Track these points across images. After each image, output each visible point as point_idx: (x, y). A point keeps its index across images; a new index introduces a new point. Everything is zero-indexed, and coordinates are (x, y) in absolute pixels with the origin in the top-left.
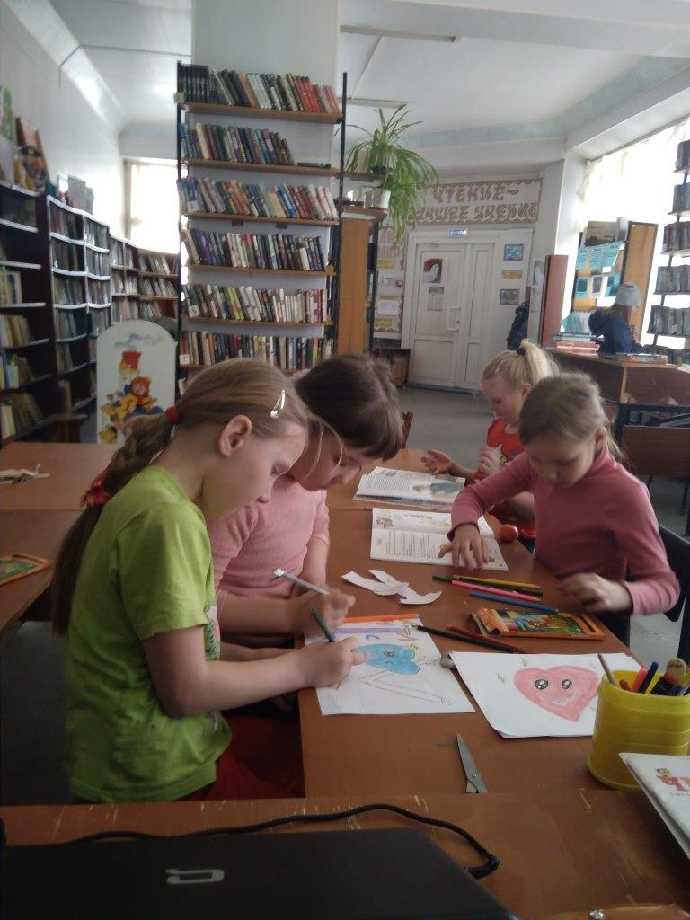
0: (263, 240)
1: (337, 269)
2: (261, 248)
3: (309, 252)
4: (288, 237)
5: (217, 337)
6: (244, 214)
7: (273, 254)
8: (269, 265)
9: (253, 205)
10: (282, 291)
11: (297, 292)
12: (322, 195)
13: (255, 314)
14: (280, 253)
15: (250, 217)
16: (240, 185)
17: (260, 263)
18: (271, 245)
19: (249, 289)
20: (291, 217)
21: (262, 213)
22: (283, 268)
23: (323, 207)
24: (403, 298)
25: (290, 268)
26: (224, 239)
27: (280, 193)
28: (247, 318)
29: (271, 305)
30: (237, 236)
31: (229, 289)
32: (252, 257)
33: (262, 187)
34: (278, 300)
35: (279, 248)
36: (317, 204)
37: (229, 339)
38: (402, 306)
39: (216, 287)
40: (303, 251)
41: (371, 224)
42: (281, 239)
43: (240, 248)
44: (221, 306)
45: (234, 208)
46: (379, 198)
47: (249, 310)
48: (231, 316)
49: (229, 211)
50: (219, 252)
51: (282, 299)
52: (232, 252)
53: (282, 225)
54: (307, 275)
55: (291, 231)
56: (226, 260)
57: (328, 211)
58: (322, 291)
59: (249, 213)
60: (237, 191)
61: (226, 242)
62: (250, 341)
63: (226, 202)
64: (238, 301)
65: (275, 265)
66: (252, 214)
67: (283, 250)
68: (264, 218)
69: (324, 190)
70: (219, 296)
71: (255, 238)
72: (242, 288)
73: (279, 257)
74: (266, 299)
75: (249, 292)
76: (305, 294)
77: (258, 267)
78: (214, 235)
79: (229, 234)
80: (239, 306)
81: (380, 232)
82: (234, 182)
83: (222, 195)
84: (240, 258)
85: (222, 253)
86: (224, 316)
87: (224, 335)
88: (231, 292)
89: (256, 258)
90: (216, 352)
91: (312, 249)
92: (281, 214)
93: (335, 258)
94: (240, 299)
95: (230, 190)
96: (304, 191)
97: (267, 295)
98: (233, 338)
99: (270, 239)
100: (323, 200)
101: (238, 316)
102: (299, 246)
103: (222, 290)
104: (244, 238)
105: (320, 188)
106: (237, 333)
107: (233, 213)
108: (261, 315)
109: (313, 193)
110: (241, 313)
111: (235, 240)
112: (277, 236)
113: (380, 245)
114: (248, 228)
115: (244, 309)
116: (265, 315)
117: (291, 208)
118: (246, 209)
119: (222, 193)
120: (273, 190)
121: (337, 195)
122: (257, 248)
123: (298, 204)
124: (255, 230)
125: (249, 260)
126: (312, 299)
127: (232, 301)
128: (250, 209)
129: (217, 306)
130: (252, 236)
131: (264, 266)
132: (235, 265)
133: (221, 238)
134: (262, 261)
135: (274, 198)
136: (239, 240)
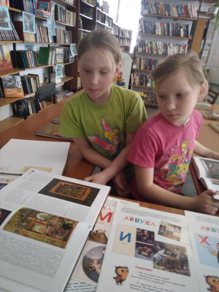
0: (168, 25)
1: (193, 37)
2: (167, 28)
3: (184, 30)
4: (177, 24)
5: (146, 59)
6: (162, 15)
7: (171, 30)
8: (168, 34)
9: (166, 12)
10: (172, 44)
11: (177, 45)
12: (192, 8)
13: (161, 52)
14: (173, 30)
15: (165, 16)
16: (163, 4)
18: (171, 27)
19: (160, 43)
20: (180, 17)
21: (169, 15)
22: (173, 36)
23: (192, 13)
24: (210, 50)
25: (176, 36)
27: (177, 7)
28: (157, 53)
29: (167, 49)
30: (159, 23)
31: (153, 42)
32: (163, 31)
33: (171, 5)
34: (170, 47)
35: (173, 28)
36: (190, 12)
37: (150, 61)
38: (209, 53)
39: (149, 42)
40: (182, 30)
41: (207, 21)
42: (174, 25)
43: (159, 28)
44: (149, 49)
45: (159, 12)
46: (214, 10)
47: (159, 51)
48: (152, 52)
49: (158, 14)
50: (152, 29)
52: (156, 29)
53: (175, 19)
54: (182, 39)
55: (178, 22)
56: (154, 32)
57: (194, 15)
58: (186, 45)
59: (164, 14)
60: (162, 6)
61: (155, 25)
62: (157, 62)
63: (157, 10)
64: (155, 47)
65: (171, 34)
67: (174, 29)
68: (170, 17)
69: (194, 6)
70: (149, 45)
71: (165, 24)
72: (157, 42)
74: (166, 47)
76: (180, 46)
77: (164, 35)
78: (151, 22)
79: (156, 22)
81: (210, 24)
82: (161, 3)
83: (156, 8)
84: (159, 32)
86: (150, 52)
87: (149, 59)
88: (154, 44)
89: (164, 32)
90: (145, 65)
92: (176, 15)
93: (193, 33)
94: (157, 46)
95: (159, 6)
96: (186, 7)
97: (166, 45)
98: (152, 60)
99: (171, 24)
100: (193, 10)
101: (155, 52)
102: (181, 28)
103: (151, 43)
104: (161, 24)
105: (192, 6)
106: (153, 58)
108: (163, 52)
109: (189, 8)
111: (158, 25)
112: (173, 23)
113: (209, 30)
114: (163, 20)
115: (157, 50)
117: (180, 13)
120: (175, 6)
121: (198, 9)
122: (165, 28)
123: (183, 12)
124: (165, 21)
126: (182, 48)
132: (157, 34)
133: (153, 23)
134: (166, 33)
135: (174, 9)
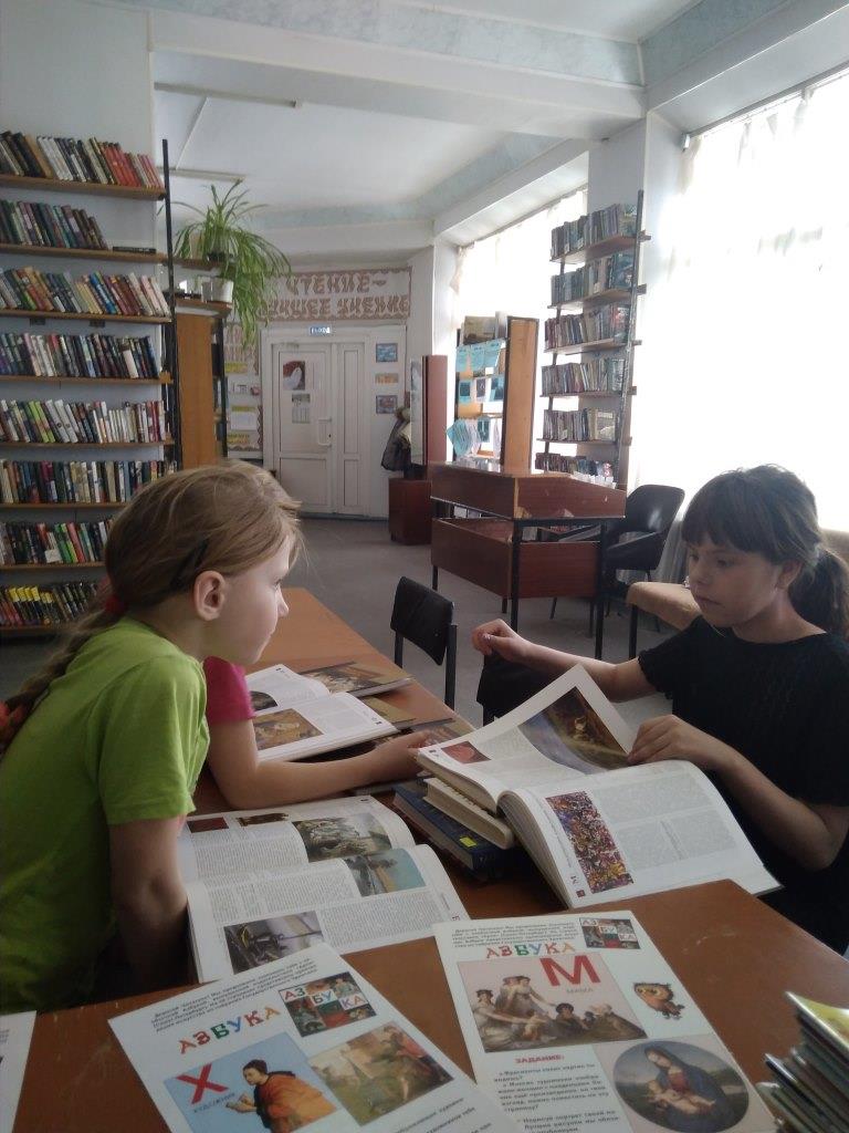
0: (75, 341)
1: (174, 376)
2: (71, 352)
3: (135, 354)
4: (107, 338)
5: (18, 466)
6: (45, 310)
7: (88, 359)
8: (84, 373)
9: (57, 298)
10: (104, 405)
11: (125, 405)
12: (147, 286)
13: (70, 434)
14: (98, 358)
15: (55, 314)
16: (38, 274)
17: (71, 371)
18: (85, 348)
19: (60, 403)
20: (110, 313)
21: (70, 309)
22: (103, 376)
23: (150, 301)
24: (261, 408)
25: (112, 375)
26: (20, 341)
27: (92, 284)
28: (59, 440)
29: (91, 422)
30: (38, 337)
31: (32, 404)
32: (61, 364)
33: (67, 276)
34: (100, 414)
35: (96, 351)
36: (142, 296)
37: (36, 469)
38: (261, 419)
39: (13, 403)
40: (128, 355)
41: (212, 321)
42: (97, 340)
43: (44, 352)
44: (22, 426)
45: (31, 302)
46: (220, 290)
47: (62, 430)
48: (36, 438)
49: (25, 306)
50: (14, 357)
51: (105, 414)
52: (33, 357)
53: (97, 322)
54: (135, 383)
55: (109, 330)
56: (25, 368)
57: (157, 306)
58: (156, 403)
59: (51, 308)
60: (34, 280)
61: (24, 345)
62: (66, 470)
63: (20, 295)
64: (44, 419)
65: (92, 372)
66: (56, 309)
67: (101, 353)
68: (72, 315)
69: (149, 280)
70: (18, 413)
71: (62, 339)
72: (49, 403)
73: (98, 363)
74: (84, 415)
75: (59, 406)
76: (135, 408)
77: (69, 375)
78: (7, 335)
79: (26, 335)
80: (47, 425)
81: (225, 331)
82: (29, 270)
83: (14, 288)
84: (44, 364)
85: (19, 360)
86: (27, 439)
87: (29, 464)
88: (35, 407)
89: (66, 364)
90: (19, 485)
91: (140, 351)
92: (95, 309)
93: (171, 361)
94: (49, 417)
95: (25, 280)
96: (124, 283)
97: (84, 409)
98: (41, 467)
99: (83, 340)
100: (150, 292)
101: (47, 437)
102: (122, 348)
103: (22, 406)
104: (48, 340)
105: (144, 278)
106: (47, 459)
107: (30, 309)
108: (78, 435)
109: (136, 284)
110: (51, 433)
111: (36, 342)
112: (92, 336)
113: (227, 345)
114: (53, 328)
115: (53, 428)
116: (84, 435)
117: (108, 302)
118: (48, 303)
119: (14, 284)
120: (83, 280)
121: (166, 286)
122: (66, 352)
123: (117, 298)
124: (63, 330)
125: (57, 366)
126: (144, 413)
127: (37, 418)
128: (54, 304)
129: (17, 426)
130: (58, 337)
131: (77, 374)
132: (38, 374)
133: (16, 338)
134: (73, 368)
135: (84, 289)
136: (41, 342)
